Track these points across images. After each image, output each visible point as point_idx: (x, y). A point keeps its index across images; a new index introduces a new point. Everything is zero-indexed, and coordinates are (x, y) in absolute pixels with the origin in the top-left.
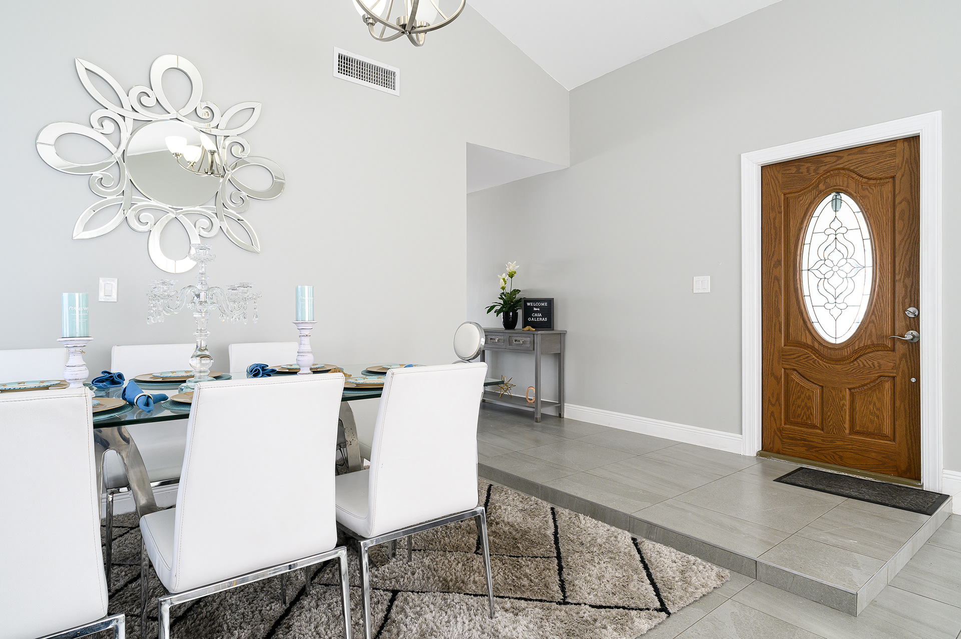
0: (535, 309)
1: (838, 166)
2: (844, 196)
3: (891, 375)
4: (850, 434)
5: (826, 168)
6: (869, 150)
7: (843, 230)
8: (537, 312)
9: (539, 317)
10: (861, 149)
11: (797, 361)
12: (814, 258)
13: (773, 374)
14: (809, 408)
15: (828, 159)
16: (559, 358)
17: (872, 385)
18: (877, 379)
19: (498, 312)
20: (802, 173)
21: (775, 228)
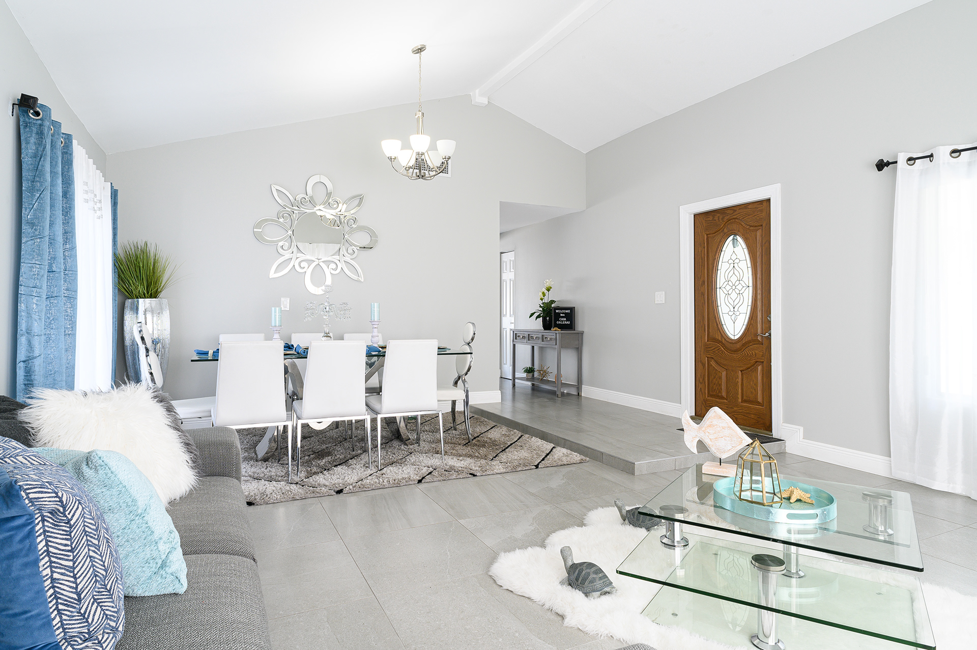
0: (561, 315)
1: (734, 217)
2: (739, 238)
3: (761, 360)
4: (742, 402)
5: (728, 217)
6: (750, 207)
7: (737, 261)
8: (563, 317)
9: (564, 321)
10: (745, 205)
11: (713, 352)
12: (723, 280)
13: (701, 361)
14: (720, 385)
15: (729, 212)
16: (579, 350)
17: (752, 367)
18: (755, 364)
19: (538, 317)
20: (715, 220)
21: (702, 259)
